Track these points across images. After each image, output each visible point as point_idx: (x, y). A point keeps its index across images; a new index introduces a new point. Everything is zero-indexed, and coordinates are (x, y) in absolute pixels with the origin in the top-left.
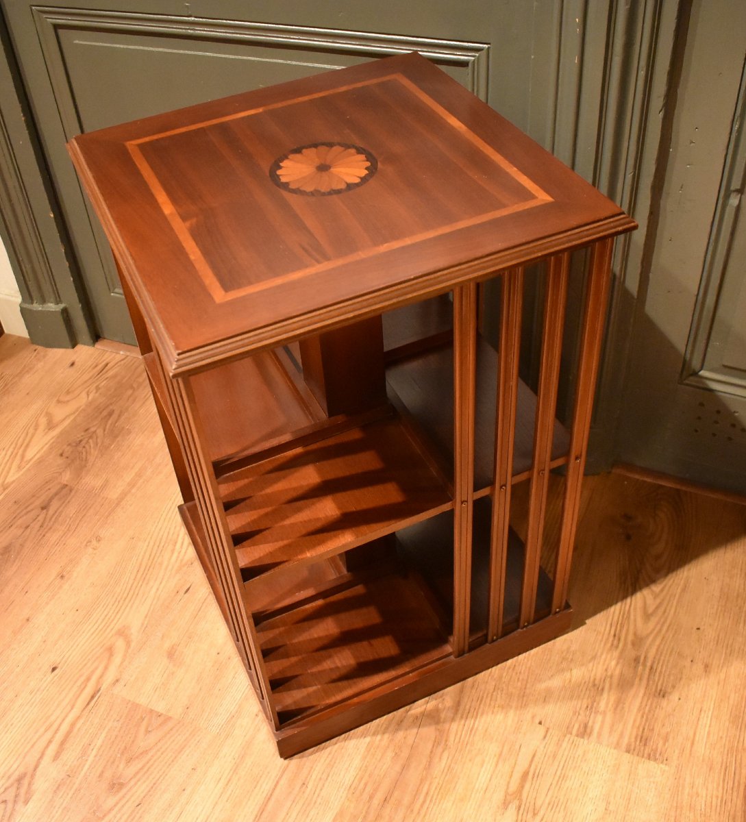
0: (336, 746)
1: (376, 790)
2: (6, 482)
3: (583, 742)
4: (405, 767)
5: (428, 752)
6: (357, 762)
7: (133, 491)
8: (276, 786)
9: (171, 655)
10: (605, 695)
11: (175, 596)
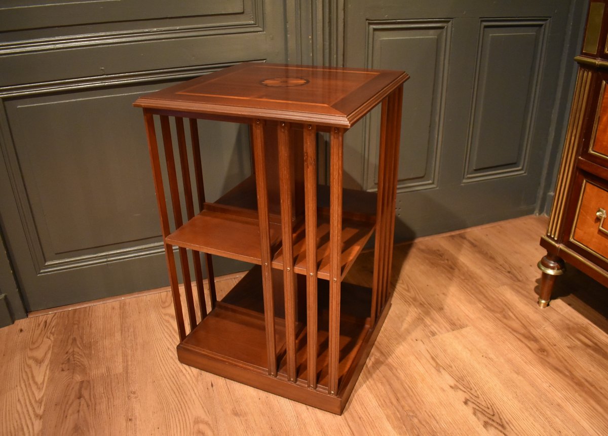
0: (355, 396)
1: (390, 399)
2: (37, 399)
3: (436, 337)
4: (390, 384)
5: (391, 374)
6: (370, 396)
7: (130, 363)
8: (349, 427)
9: (236, 414)
10: (426, 320)
11: (208, 391)
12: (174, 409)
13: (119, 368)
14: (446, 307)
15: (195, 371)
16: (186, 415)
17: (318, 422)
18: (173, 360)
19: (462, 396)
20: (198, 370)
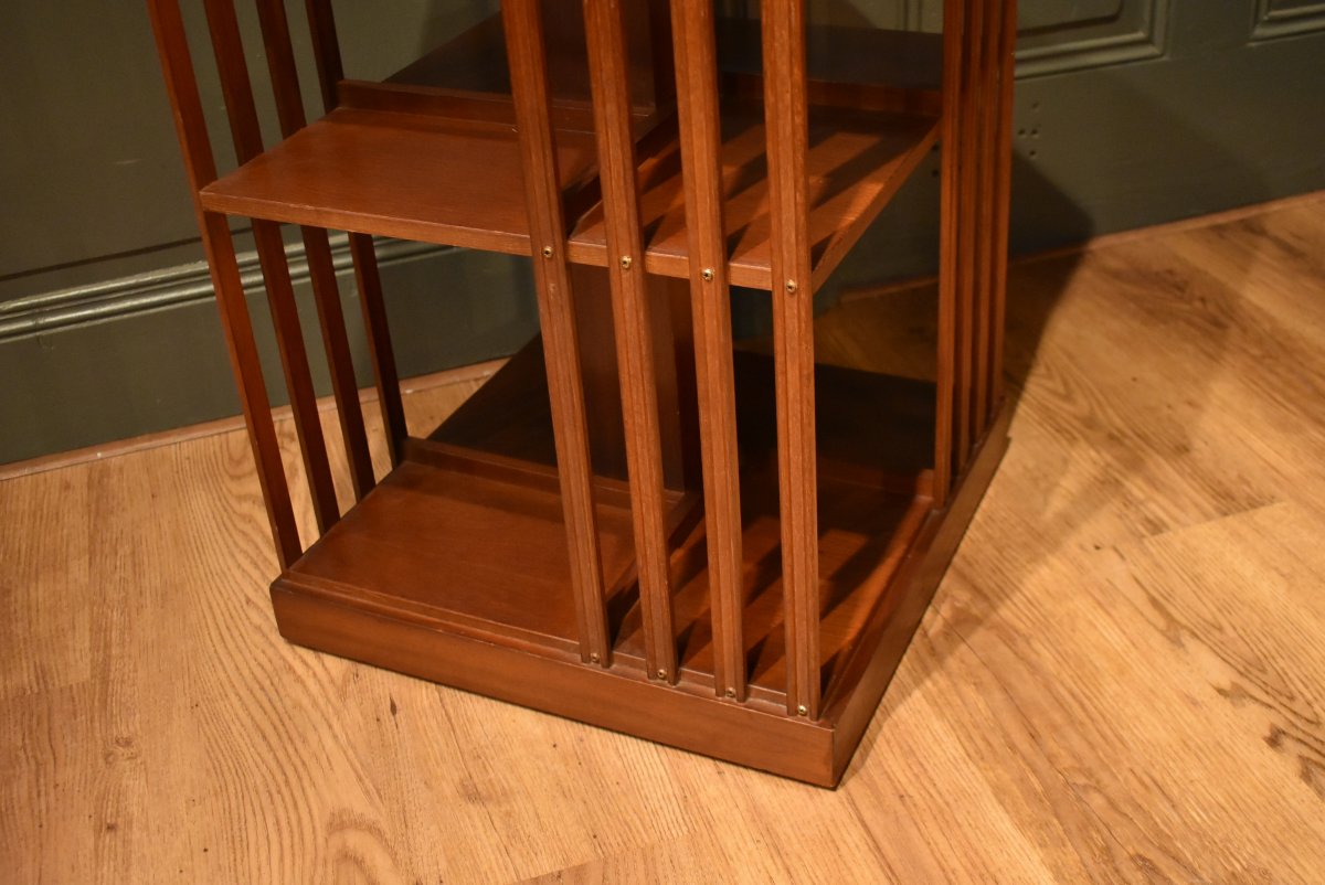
0: (885, 728)
1: (1006, 735)
3: (1166, 536)
4: (1006, 688)
5: (1012, 655)
6: (937, 726)
7: (115, 651)
8: (865, 826)
9: (472, 794)
10: (1128, 484)
11: (379, 727)
12: (261, 788)
13: (77, 666)
14: (1198, 444)
15: (335, 665)
16: (301, 804)
17: (756, 813)
18: (264, 635)
19: (1258, 719)
20: (346, 663)
